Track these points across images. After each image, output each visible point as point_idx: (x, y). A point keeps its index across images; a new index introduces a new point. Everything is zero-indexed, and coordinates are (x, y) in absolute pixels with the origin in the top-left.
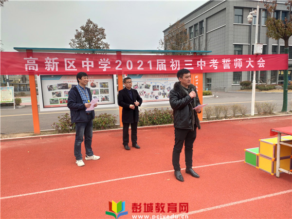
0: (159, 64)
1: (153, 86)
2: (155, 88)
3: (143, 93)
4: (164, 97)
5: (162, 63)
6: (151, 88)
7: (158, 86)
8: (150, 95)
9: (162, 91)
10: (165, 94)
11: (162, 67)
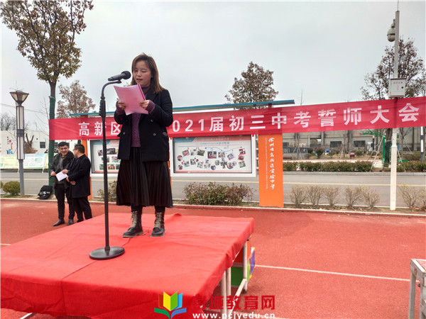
0: (214, 123)
1: (209, 153)
2: (211, 155)
3: (195, 160)
4: (224, 167)
5: (218, 121)
6: (206, 154)
7: (215, 153)
8: (204, 164)
9: (220, 160)
11: (217, 127)
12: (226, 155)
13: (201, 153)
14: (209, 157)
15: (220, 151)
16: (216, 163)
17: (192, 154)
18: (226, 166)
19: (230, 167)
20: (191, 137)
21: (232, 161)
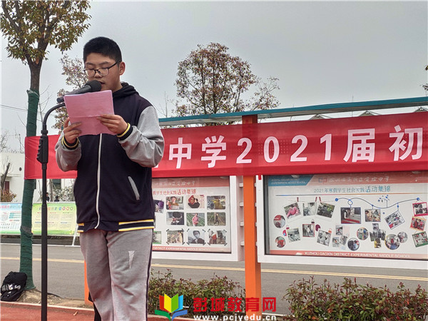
0: (355, 142)
1: (343, 211)
2: (348, 216)
3: (313, 227)
4: (378, 245)
5: (364, 139)
6: (337, 214)
7: (358, 211)
8: (333, 235)
9: (369, 227)
10: (382, 236)
11: (362, 151)
12: (383, 217)
13: (325, 211)
14: (343, 221)
15: (369, 207)
16: (359, 234)
17: (306, 213)
18: (382, 242)
19: (393, 245)
20: (304, 174)
21: (396, 231)
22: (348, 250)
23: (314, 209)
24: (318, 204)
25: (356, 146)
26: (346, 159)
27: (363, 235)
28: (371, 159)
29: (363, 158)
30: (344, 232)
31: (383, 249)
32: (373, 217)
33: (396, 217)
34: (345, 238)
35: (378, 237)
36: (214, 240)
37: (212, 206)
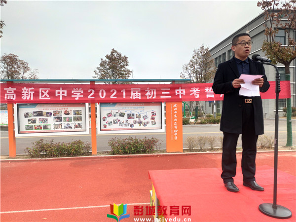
1: (128, 115)
2: (130, 116)
3: (117, 121)
4: (140, 125)
5: (137, 91)
6: (126, 116)
7: (133, 115)
8: (125, 123)
9: (137, 120)
11: (136, 95)
12: (142, 117)
13: (122, 115)
14: (128, 118)
15: (137, 113)
16: (134, 122)
17: (114, 116)
18: (142, 124)
19: (145, 125)
21: (146, 121)
22: (130, 127)
23: (118, 114)
24: (119, 113)
25: (134, 94)
26: (131, 98)
27: (135, 122)
28: (140, 98)
29: (137, 97)
30: (129, 122)
31: (142, 127)
32: (139, 116)
33: (146, 116)
34: (129, 124)
35: (140, 123)
36: (76, 127)
37: (75, 114)
